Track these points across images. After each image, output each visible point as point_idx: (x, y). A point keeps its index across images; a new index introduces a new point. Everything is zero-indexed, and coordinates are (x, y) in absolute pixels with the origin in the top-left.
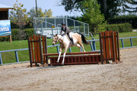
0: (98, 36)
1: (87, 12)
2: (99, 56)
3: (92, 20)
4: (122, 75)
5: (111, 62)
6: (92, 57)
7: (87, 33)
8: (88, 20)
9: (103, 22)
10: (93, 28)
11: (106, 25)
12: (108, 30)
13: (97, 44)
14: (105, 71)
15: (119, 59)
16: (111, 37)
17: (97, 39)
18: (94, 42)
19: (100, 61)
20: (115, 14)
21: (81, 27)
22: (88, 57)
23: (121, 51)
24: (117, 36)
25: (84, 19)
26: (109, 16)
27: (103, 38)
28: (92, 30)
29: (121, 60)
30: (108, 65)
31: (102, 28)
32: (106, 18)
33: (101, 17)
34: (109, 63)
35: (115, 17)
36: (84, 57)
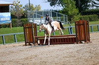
0: (74, 24)
1: (66, 6)
2: (75, 38)
3: (69, 12)
4: (92, 51)
5: (83, 42)
6: (69, 38)
7: (66, 21)
8: (67, 12)
9: (78, 14)
11: (80, 16)
12: (81, 19)
13: (74, 30)
14: (79, 49)
15: (89, 40)
16: (83, 24)
17: (73, 26)
18: (71, 28)
19: (75, 41)
20: (86, 8)
21: (62, 17)
22: (67, 39)
23: (90, 34)
24: (88, 24)
26: (82, 10)
27: (78, 25)
28: (70, 20)
29: (91, 41)
31: (77, 18)
32: (80, 11)
33: (76, 11)
34: (82, 43)
35: (87, 10)
36: (64, 39)
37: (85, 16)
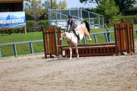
0: (113, 28)
1: (101, 3)
2: (114, 48)
3: (106, 11)
5: (126, 53)
6: (106, 48)
7: (101, 24)
8: (103, 11)
9: (118, 14)
10: (107, 20)
11: (120, 16)
12: (122, 21)
13: (112, 36)
14: (119, 63)
15: (133, 51)
16: (126, 28)
17: (111, 30)
18: (108, 34)
19: (114, 52)
20: (129, 5)
21: (96, 18)
22: (102, 48)
23: (135, 42)
24: (132, 28)
25: (99, 11)
26: (124, 8)
27: (118, 29)
28: (107, 22)
29: (136, 52)
31: (117, 19)
32: (121, 10)
33: (116, 9)
34: (124, 55)
35: (130, 8)
36: (99, 49)
37: (127, 17)
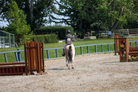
0: (23, 47)
2: (24, 68)
3: (18, 30)
4: (46, 86)
5: (35, 73)
6: (16, 68)
7: (12, 43)
8: (14, 30)
9: (29, 33)
10: (18, 39)
11: (32, 35)
12: (33, 40)
13: (22, 55)
14: (29, 82)
15: (43, 70)
16: (36, 48)
17: (22, 49)
18: (19, 53)
19: (24, 72)
20: (41, 24)
21: (7, 37)
22: (12, 68)
23: (45, 62)
24: (42, 47)
25: (10, 29)
26: (35, 27)
27: (28, 48)
28: (18, 41)
29: (45, 71)
30: (33, 76)
31: (28, 38)
32: (32, 29)
34: (33, 74)
35: (42, 27)
36: (9, 68)
37: (38, 36)
